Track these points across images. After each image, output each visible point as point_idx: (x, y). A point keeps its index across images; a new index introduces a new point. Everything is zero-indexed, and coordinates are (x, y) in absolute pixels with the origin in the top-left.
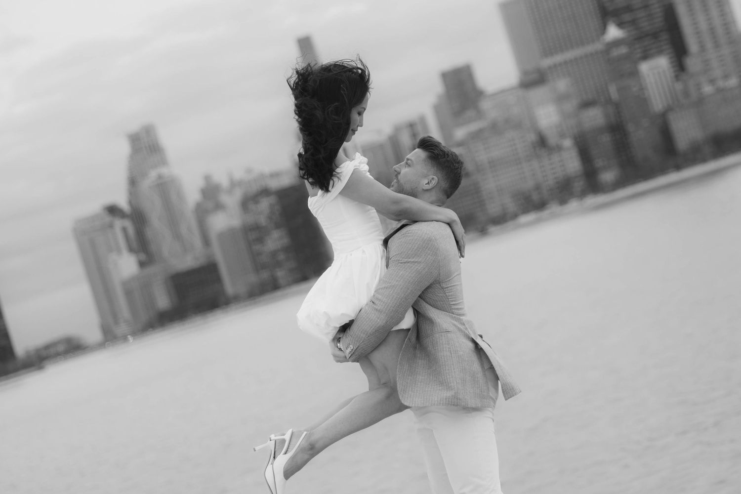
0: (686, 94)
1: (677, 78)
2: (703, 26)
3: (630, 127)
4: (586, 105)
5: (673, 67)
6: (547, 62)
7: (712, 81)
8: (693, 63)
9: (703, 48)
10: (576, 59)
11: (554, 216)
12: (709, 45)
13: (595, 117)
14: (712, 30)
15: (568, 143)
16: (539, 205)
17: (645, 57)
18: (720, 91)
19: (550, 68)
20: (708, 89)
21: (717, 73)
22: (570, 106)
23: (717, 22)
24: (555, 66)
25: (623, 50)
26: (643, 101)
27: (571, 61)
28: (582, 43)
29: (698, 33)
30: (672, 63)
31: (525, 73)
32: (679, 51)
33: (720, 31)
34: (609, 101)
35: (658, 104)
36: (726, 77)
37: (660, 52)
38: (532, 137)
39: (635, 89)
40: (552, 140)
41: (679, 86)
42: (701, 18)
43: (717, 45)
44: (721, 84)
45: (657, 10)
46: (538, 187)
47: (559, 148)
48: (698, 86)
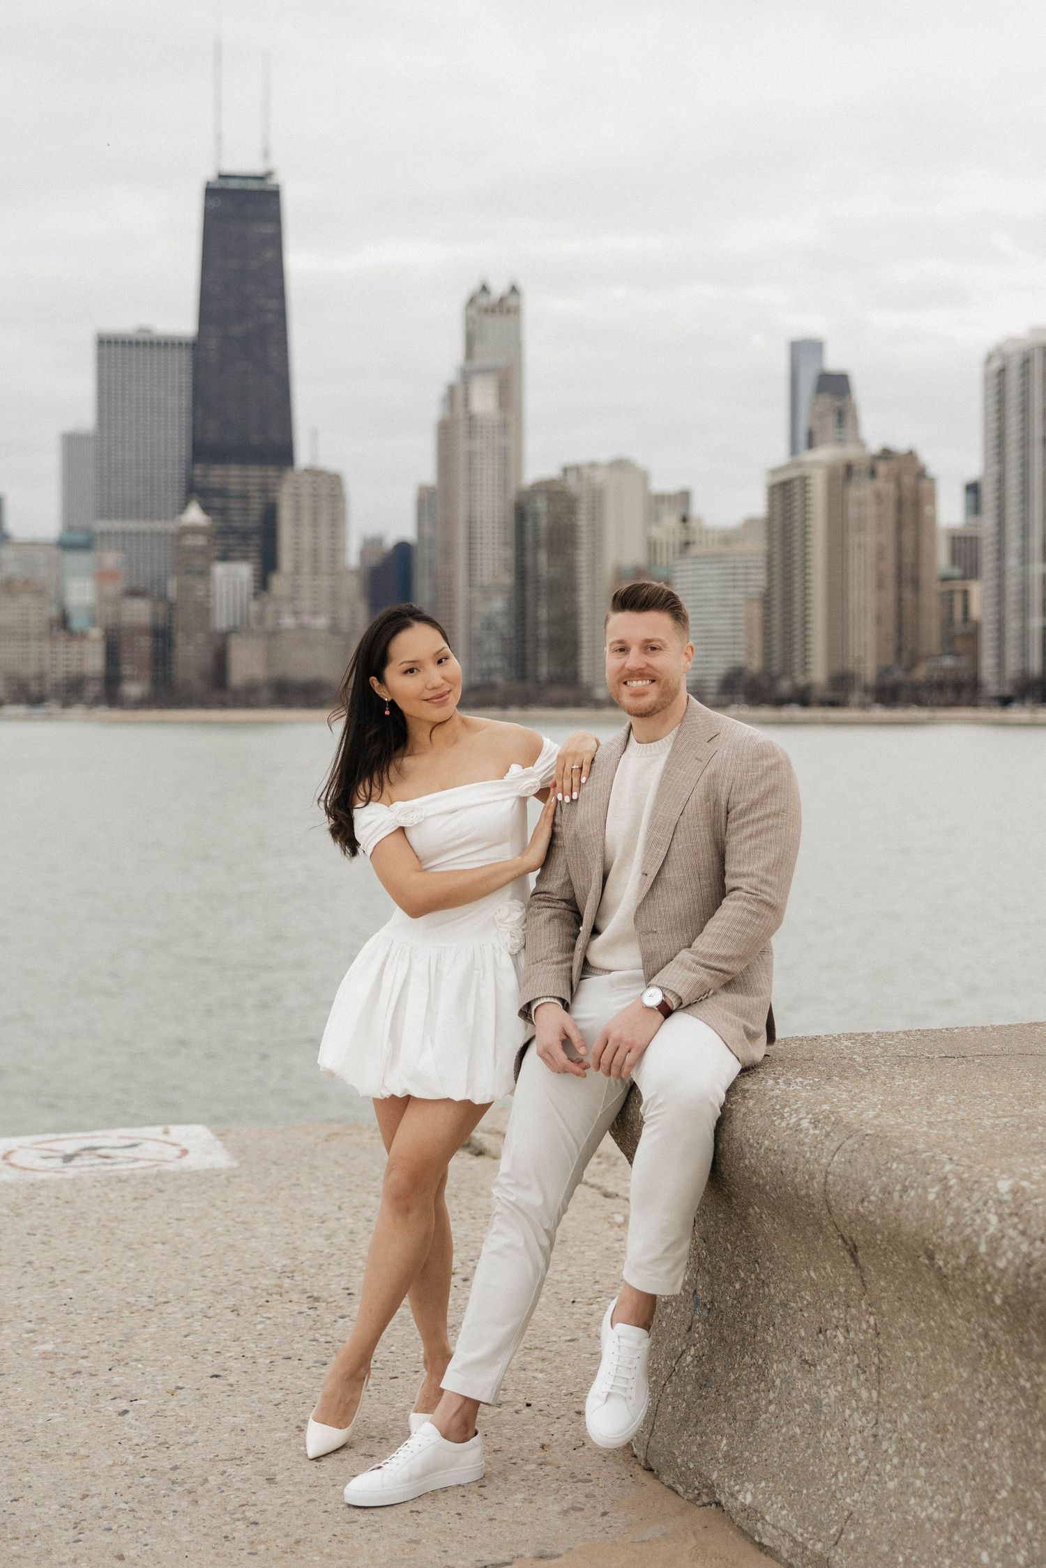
0: (261, 619)
1: (256, 595)
2: (306, 543)
3: (180, 638)
4: (133, 593)
5: (255, 581)
6: (102, 525)
7: (296, 613)
8: (279, 583)
9: (297, 569)
10: (137, 534)
11: (48, 717)
12: (306, 569)
13: (140, 612)
14: (315, 552)
15: (96, 633)
16: (36, 700)
17: (225, 557)
18: (302, 628)
19: (102, 534)
20: (288, 621)
21: (306, 604)
22: (113, 588)
23: (324, 543)
24: (109, 534)
25: (200, 541)
26: (205, 611)
27: (131, 534)
28: (151, 516)
29: (297, 549)
30: (255, 575)
31: (69, 528)
32: (268, 564)
33: (324, 556)
34: (163, 597)
35: (221, 621)
36: (315, 613)
37: (244, 558)
38: (53, 612)
39: (200, 593)
40: (77, 623)
41: (254, 607)
42: (307, 534)
43: (316, 572)
44: (307, 619)
45: (256, 505)
46: (40, 677)
47: (83, 636)
48: (278, 614)
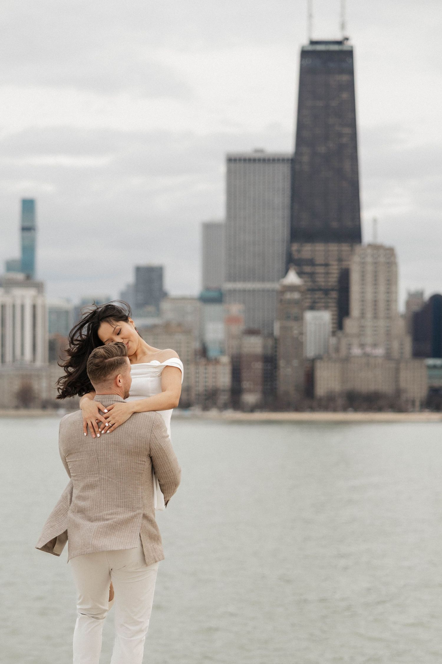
0: (337, 349)
1: (334, 333)
2: (369, 296)
3: (282, 363)
4: (251, 332)
5: (333, 323)
6: (229, 286)
7: (362, 346)
8: (350, 324)
9: (363, 315)
10: (254, 291)
12: (369, 315)
13: (255, 345)
14: (375, 302)
15: (225, 359)
17: (313, 308)
18: (367, 355)
19: (230, 291)
20: (356, 351)
21: (369, 340)
22: (237, 329)
23: (382, 297)
24: (234, 291)
25: (296, 296)
26: (299, 344)
27: (249, 291)
28: (263, 279)
30: (333, 319)
31: (207, 289)
32: (343, 311)
33: (382, 305)
34: (271, 335)
35: (310, 351)
36: (375, 345)
37: (326, 307)
38: (197, 345)
39: (296, 332)
40: (213, 353)
41: (333, 341)
42: (369, 290)
43: (375, 317)
44: (368, 350)
45: (335, 270)
47: (216, 362)
48: (349, 346)
